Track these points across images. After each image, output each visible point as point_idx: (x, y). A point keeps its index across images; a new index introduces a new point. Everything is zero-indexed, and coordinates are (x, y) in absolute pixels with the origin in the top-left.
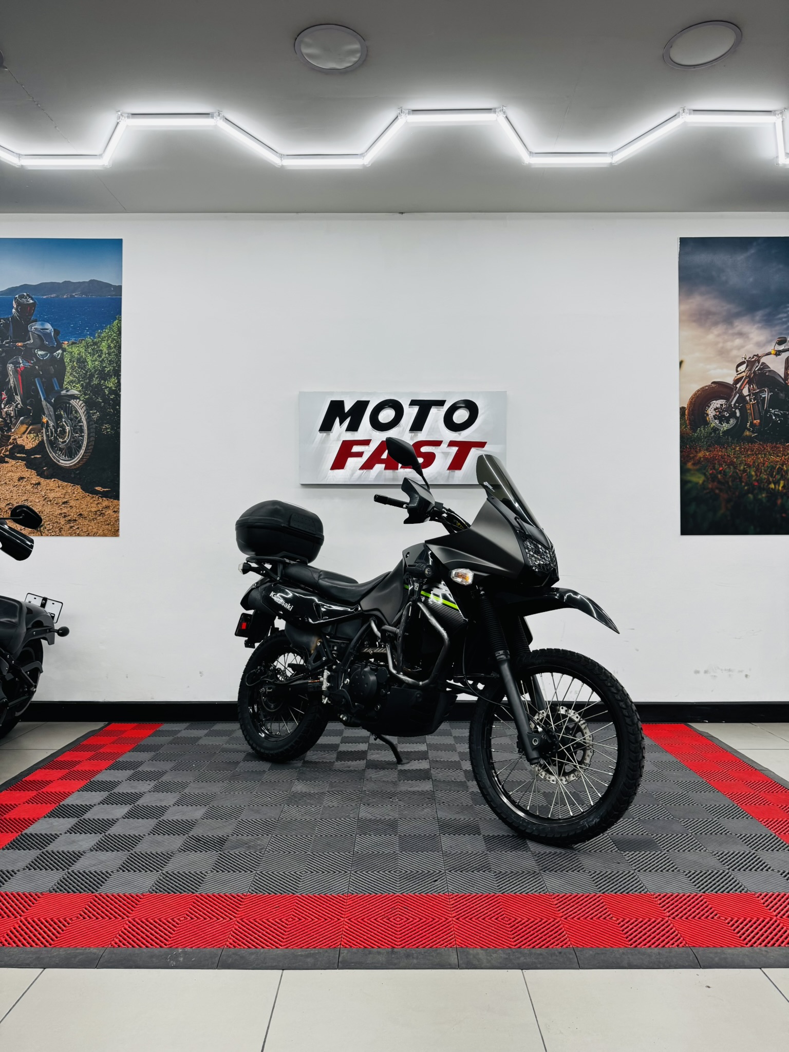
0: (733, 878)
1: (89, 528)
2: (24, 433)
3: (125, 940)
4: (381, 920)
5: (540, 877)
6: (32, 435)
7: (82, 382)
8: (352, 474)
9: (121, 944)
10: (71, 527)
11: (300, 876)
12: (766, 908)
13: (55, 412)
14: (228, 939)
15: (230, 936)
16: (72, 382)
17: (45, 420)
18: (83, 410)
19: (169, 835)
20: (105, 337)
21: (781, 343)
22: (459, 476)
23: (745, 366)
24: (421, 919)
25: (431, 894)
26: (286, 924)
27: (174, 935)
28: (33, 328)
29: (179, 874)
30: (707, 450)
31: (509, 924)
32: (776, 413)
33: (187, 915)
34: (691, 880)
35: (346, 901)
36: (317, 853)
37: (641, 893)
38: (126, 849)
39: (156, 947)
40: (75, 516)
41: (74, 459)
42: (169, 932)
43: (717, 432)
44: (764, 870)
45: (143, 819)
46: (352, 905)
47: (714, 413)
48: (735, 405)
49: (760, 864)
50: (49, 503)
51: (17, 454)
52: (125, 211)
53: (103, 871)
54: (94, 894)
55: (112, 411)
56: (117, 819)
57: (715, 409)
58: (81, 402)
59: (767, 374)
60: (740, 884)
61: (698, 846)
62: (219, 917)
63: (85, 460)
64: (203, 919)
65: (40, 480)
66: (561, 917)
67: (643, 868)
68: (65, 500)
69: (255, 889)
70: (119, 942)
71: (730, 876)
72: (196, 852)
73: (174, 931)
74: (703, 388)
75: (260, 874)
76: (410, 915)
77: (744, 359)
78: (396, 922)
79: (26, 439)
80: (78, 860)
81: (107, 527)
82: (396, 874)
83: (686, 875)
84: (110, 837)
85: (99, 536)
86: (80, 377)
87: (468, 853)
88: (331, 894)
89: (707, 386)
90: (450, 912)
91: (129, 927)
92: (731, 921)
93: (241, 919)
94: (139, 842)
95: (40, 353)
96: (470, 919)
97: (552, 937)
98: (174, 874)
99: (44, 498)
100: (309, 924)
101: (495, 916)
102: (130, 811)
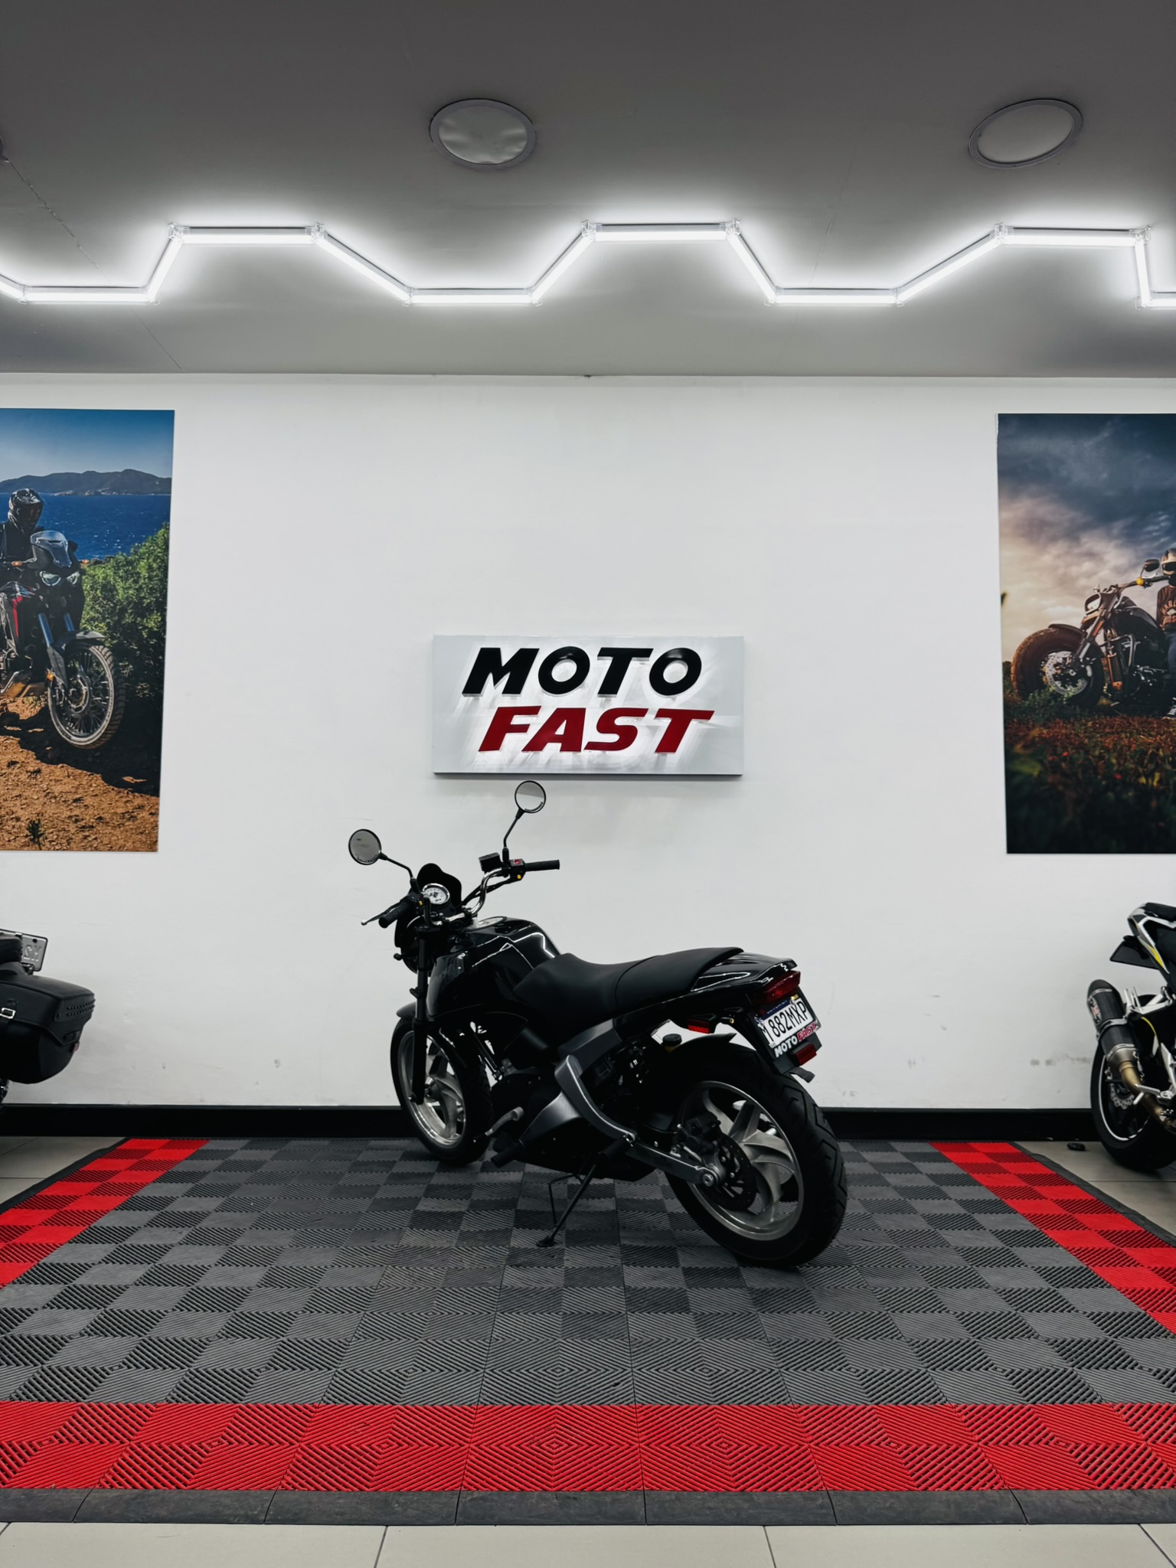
0: (1079, 1381)
1: (113, 838)
2: (19, 695)
3: (123, 1477)
4: (527, 1446)
5: (781, 1378)
6: (31, 699)
7: (108, 620)
8: (511, 761)
9: (115, 1483)
10: (86, 837)
11: (404, 1376)
12: (1130, 1428)
13: (66, 663)
14: (285, 1476)
15: (288, 1471)
16: (93, 619)
17: (51, 675)
18: (109, 662)
19: (205, 1311)
20: (144, 554)
21: (1151, 567)
22: (672, 762)
23: (1098, 601)
24: (590, 1445)
25: (609, 1405)
26: (377, 1452)
27: (200, 1470)
28: (37, 539)
29: (216, 1372)
30: (1044, 725)
31: (728, 1454)
32: (1146, 671)
33: (223, 1438)
34: (1014, 1384)
35: (473, 1416)
36: (434, 1340)
37: (937, 1404)
38: (134, 1332)
39: (170, 1488)
40: (92, 820)
41: (92, 734)
42: (193, 1465)
43: (1059, 699)
44: (1127, 1368)
45: (166, 1285)
46: (484, 1422)
47: (1054, 671)
48: (1084, 658)
49: (1122, 1358)
50: (53, 801)
51: (8, 726)
52: (179, 369)
53: (98, 1368)
54: (79, 1403)
55: (152, 662)
56: (126, 1286)
57: (1055, 666)
58: (106, 649)
59: (1131, 614)
60: (1091, 1389)
61: (1026, 1330)
62: (273, 1441)
63: (109, 736)
64: (247, 1443)
65: (40, 765)
66: (811, 1442)
67: (940, 1365)
68: (78, 796)
69: (333, 1396)
70: (112, 1480)
71: (1076, 1377)
72: (245, 1338)
73: (200, 1462)
74: (1036, 634)
75: (342, 1372)
76: (574, 1438)
77: (1096, 591)
78: (551, 1449)
79: (21, 704)
80: (59, 1349)
81: (140, 837)
82: (555, 1374)
83: (1007, 1376)
84: (113, 1314)
85: (127, 850)
86: (106, 612)
87: (669, 1342)
88: (451, 1405)
89: (1042, 631)
90: (637, 1434)
91: (131, 1457)
92: (1076, 1448)
93: (308, 1445)
94: (158, 1321)
95: (46, 576)
96: (668, 1445)
97: (795, 1474)
98: (207, 1372)
99: (44, 794)
100: (414, 1452)
101: (706, 1440)
102: (148, 1274)
